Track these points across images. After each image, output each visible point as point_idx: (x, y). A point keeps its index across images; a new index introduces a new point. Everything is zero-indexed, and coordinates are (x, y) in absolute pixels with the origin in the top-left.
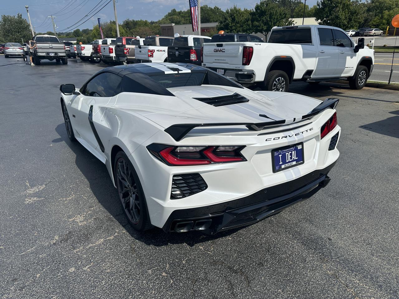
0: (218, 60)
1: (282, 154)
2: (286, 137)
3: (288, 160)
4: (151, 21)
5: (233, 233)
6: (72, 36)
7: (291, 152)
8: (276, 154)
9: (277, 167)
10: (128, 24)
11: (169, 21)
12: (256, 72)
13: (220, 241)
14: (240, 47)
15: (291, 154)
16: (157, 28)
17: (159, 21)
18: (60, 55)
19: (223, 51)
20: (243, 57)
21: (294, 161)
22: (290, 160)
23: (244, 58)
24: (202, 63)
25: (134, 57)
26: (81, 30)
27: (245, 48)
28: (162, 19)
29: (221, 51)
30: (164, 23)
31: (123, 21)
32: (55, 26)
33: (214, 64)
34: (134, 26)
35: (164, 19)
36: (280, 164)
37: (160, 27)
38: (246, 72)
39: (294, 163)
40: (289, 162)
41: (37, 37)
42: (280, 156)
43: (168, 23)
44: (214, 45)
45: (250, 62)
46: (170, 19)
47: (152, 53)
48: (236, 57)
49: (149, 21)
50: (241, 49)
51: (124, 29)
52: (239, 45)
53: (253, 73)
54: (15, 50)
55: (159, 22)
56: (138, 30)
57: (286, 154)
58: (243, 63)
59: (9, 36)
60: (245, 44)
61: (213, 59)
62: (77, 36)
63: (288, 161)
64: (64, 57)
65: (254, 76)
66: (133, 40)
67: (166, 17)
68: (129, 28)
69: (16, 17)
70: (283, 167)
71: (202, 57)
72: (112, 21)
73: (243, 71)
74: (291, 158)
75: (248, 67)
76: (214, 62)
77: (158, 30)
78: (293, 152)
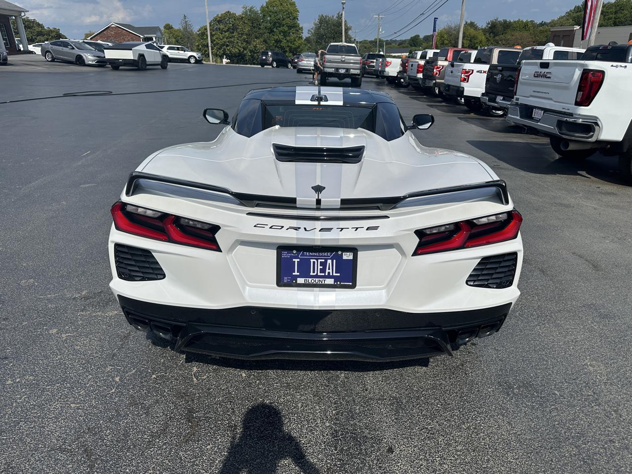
0: (538, 92)
1: (299, 258)
2: (296, 229)
3: (314, 272)
4: (541, 22)
5: (258, 370)
6: (406, 45)
7: (323, 260)
8: (285, 255)
9: (286, 278)
10: (495, 26)
11: (571, 20)
12: (603, 121)
13: (226, 372)
14: (577, 69)
15: (324, 265)
16: (546, 33)
17: (553, 21)
18: (352, 73)
19: (548, 76)
20: (579, 90)
21: (329, 277)
22: (319, 274)
23: (579, 92)
24: (515, 96)
25: (443, 81)
26: (421, 37)
27: (586, 72)
28: (559, 19)
29: (544, 76)
30: (561, 26)
31: (488, 22)
32: (380, 30)
33: (531, 99)
34: (504, 30)
35: (564, 16)
36: (294, 274)
37: (550, 33)
38: (581, 120)
39: (330, 281)
40: (317, 276)
41: (331, 46)
42: (296, 260)
43: (569, 25)
44: (535, 64)
45: (593, 100)
46: (575, 17)
47: (468, 74)
48: (566, 88)
49: (538, 21)
50: (578, 73)
51: (485, 35)
52: (576, 65)
53: (597, 124)
54: (309, 62)
55: (553, 24)
56: (509, 37)
57: (312, 261)
58: (576, 101)
59: (321, 43)
60: (586, 65)
61: (530, 90)
62: (413, 45)
63: (315, 274)
64: (357, 76)
65: (597, 128)
66: (462, 52)
67: (569, 14)
68: (493, 33)
69: (335, 17)
70: (301, 281)
71: (516, 85)
72: (469, 22)
73: (574, 116)
74: (323, 271)
75: (584, 111)
76: (532, 96)
77: (546, 37)
78: (329, 261)
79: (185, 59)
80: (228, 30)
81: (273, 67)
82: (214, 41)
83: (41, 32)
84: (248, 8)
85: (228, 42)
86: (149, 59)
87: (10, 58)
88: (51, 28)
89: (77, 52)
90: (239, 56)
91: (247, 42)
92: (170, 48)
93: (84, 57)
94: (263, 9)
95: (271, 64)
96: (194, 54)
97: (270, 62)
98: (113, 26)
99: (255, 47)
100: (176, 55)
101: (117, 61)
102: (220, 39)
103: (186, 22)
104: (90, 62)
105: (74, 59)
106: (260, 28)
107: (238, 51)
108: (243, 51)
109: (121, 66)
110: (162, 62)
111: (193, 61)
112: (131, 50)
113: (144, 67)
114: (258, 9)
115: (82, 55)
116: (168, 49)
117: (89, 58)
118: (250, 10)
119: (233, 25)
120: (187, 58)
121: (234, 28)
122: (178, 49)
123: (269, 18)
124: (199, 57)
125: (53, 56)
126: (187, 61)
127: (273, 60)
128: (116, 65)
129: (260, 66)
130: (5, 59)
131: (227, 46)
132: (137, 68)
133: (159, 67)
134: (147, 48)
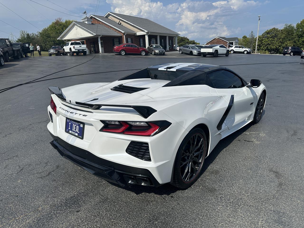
3: (73, 129)
8: (68, 121)
9: (67, 129)
22: (74, 131)
39: (77, 134)
42: (70, 124)
57: (73, 125)
70: (70, 132)
78: (77, 126)
79: (242, 52)
80: (271, 37)
81: (291, 55)
82: (263, 43)
83: (188, 42)
84: (288, 25)
85: (271, 43)
86: (219, 52)
87: (166, 53)
88: (192, 40)
89: (191, 49)
90: (276, 50)
91: (282, 43)
92: (236, 47)
93: (193, 52)
94: (298, 26)
95: (290, 54)
96: (247, 49)
97: (289, 52)
98: (217, 38)
99: (286, 45)
100: (238, 50)
101: (205, 53)
102: (266, 42)
103: (252, 34)
104: (195, 54)
105: (189, 53)
106: (292, 35)
107: (275, 48)
108: (278, 47)
109: (207, 55)
110: (226, 53)
111: (246, 52)
112: (212, 48)
113: (216, 56)
114: (295, 25)
115: (193, 51)
116: (234, 47)
117: (195, 52)
118: (289, 26)
119: (275, 34)
120: (243, 51)
121: (276, 36)
122: (240, 47)
123: (301, 30)
124: (249, 51)
125: (182, 52)
126: (243, 53)
127: (291, 52)
128: (205, 55)
129: (283, 55)
130: (164, 53)
131: (270, 45)
132: (213, 56)
133: (225, 55)
134: (220, 47)
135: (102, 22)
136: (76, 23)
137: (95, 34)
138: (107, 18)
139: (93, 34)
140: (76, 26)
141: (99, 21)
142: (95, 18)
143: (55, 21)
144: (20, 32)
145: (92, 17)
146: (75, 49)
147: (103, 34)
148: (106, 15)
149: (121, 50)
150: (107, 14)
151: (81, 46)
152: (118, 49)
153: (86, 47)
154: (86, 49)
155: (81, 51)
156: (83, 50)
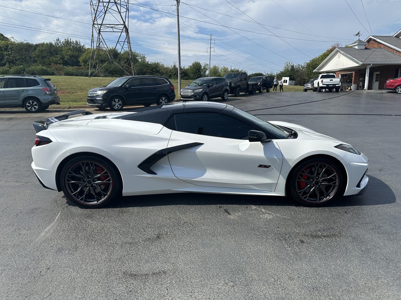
135: (384, 45)
136: (339, 50)
137: (362, 63)
138: (398, 37)
139: (358, 63)
140: (339, 54)
141: (380, 43)
142: (374, 40)
143: (331, 48)
144: (285, 63)
145: (371, 39)
146: (324, 84)
147: (374, 63)
148: (397, 34)
149: (398, 86)
150: (398, 32)
151: (332, 80)
152: (393, 84)
153: (340, 81)
154: (339, 84)
155: (331, 86)
156: (333, 85)
